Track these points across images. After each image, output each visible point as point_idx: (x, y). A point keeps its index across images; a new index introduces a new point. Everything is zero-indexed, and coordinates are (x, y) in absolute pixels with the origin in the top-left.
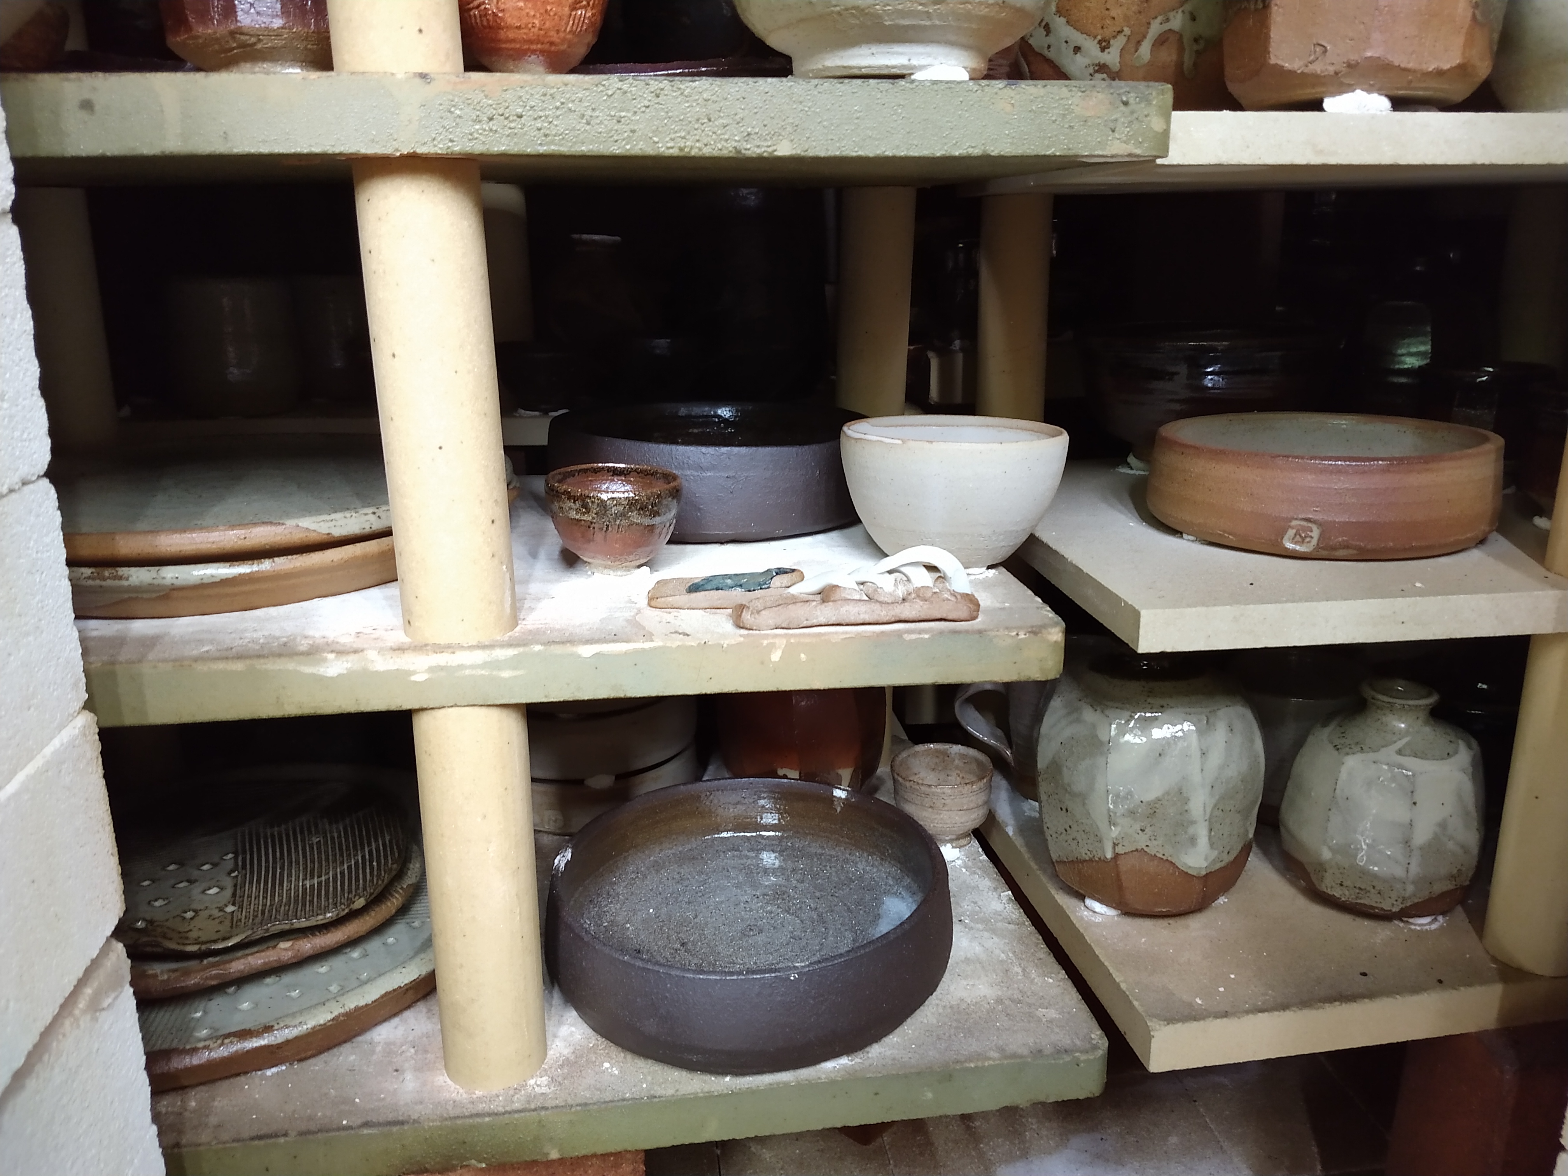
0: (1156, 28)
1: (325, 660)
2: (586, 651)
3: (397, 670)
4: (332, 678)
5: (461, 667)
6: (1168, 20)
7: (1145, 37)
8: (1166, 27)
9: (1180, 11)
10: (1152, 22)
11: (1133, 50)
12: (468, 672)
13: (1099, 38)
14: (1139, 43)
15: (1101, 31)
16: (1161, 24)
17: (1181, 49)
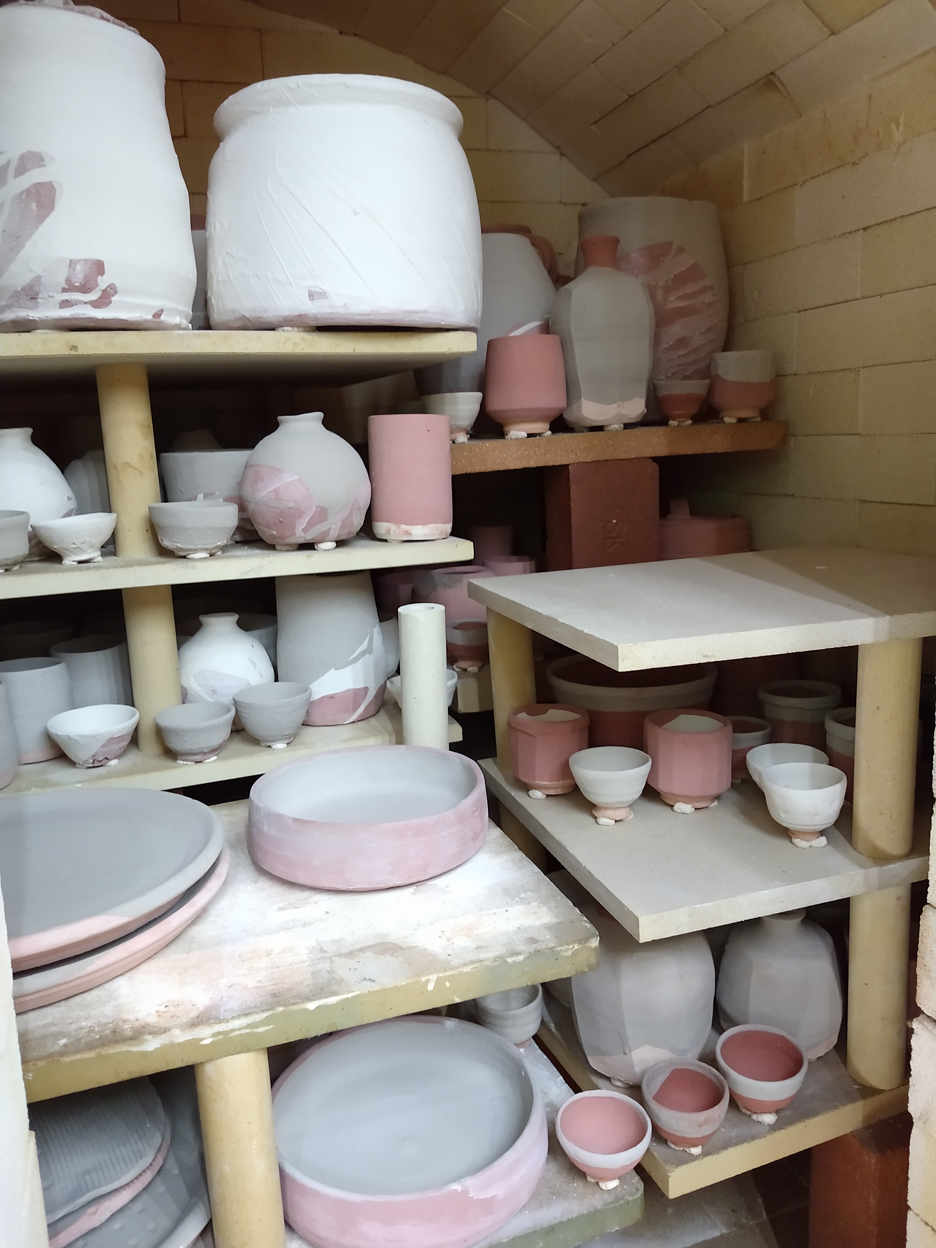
1: (146, 1041)
2: (312, 1006)
3: (192, 1039)
4: (151, 1052)
5: (233, 1030)
12: (237, 1033)
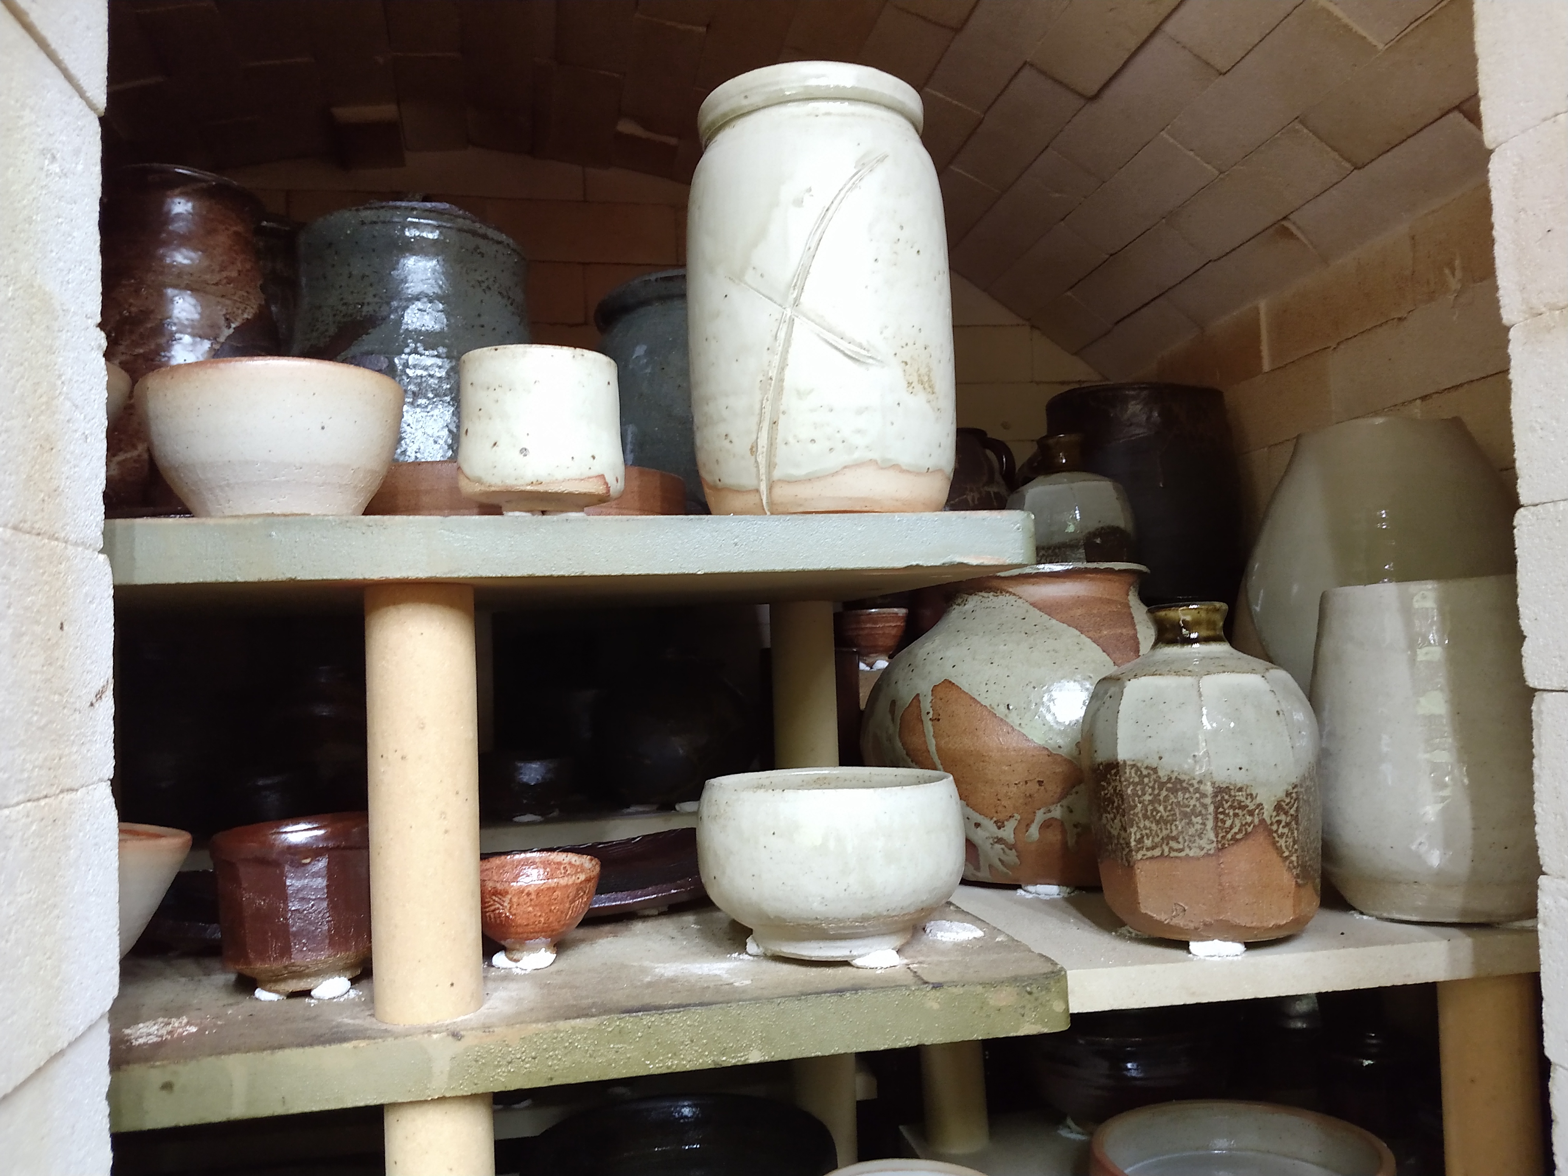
0: (1040, 816)
6: (1050, 811)
7: (1033, 821)
8: (1049, 815)
9: (1059, 805)
10: (1037, 811)
11: (1025, 830)
13: (995, 819)
14: (1028, 826)
15: (995, 815)
16: (1044, 813)
17: (1064, 832)
